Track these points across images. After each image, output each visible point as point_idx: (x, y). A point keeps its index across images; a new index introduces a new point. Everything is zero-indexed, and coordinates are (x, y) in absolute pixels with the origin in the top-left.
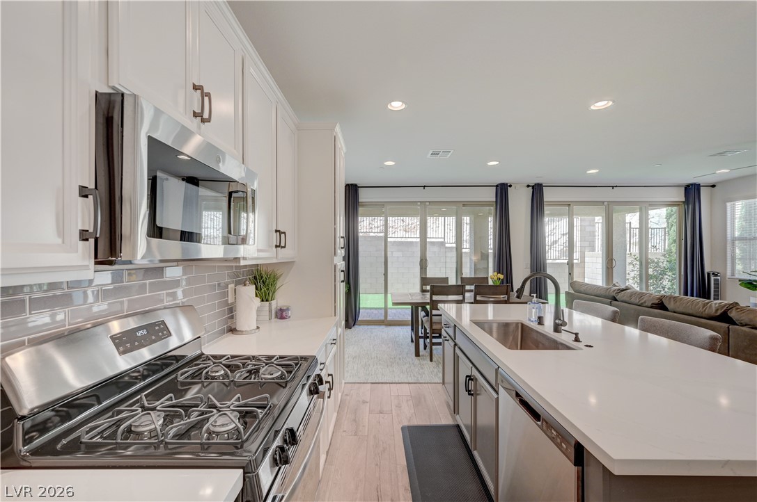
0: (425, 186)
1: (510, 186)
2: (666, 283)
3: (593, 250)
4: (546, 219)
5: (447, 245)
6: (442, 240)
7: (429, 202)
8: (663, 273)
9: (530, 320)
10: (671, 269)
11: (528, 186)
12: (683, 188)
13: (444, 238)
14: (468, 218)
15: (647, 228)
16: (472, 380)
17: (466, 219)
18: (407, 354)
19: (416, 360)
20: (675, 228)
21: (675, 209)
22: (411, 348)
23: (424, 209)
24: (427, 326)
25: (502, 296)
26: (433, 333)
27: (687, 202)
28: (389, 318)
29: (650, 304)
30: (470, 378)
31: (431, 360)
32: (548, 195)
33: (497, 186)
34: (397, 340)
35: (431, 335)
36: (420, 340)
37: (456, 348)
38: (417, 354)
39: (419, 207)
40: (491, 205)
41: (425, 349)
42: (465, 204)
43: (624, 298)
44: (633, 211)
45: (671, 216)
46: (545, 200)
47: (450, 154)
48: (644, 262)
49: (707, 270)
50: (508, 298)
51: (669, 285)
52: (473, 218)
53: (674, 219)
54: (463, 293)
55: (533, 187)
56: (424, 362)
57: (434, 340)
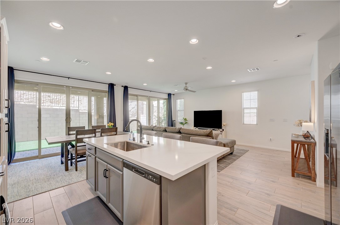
0: (69, 78)
1: (115, 85)
2: (163, 124)
3: (143, 114)
4: (129, 101)
5: (80, 111)
6: (77, 108)
7: (72, 87)
8: (163, 121)
9: (130, 140)
10: (164, 120)
11: (122, 86)
12: (167, 94)
13: (79, 107)
14: (94, 98)
15: (159, 107)
16: (108, 170)
17: (93, 99)
18: (59, 171)
19: (66, 173)
20: (165, 107)
21: (165, 101)
22: (62, 167)
23: (68, 90)
24: (74, 152)
25: (113, 133)
26: (77, 156)
27: (168, 99)
28: (42, 154)
29: (162, 130)
30: (106, 170)
31: (76, 170)
32: (130, 91)
33: (109, 84)
34: (51, 165)
35: (76, 157)
36: (69, 161)
37: (97, 158)
38: (67, 169)
39: (65, 89)
40: (106, 93)
41: (71, 165)
42: (93, 90)
43: (156, 129)
44: (155, 100)
45: (164, 103)
46: (129, 93)
47: (88, 63)
48: (159, 118)
49: (173, 120)
50: (117, 133)
51: (164, 125)
52: (96, 98)
53: (165, 104)
54: (95, 133)
55: (124, 87)
56: (72, 173)
57: (78, 160)
